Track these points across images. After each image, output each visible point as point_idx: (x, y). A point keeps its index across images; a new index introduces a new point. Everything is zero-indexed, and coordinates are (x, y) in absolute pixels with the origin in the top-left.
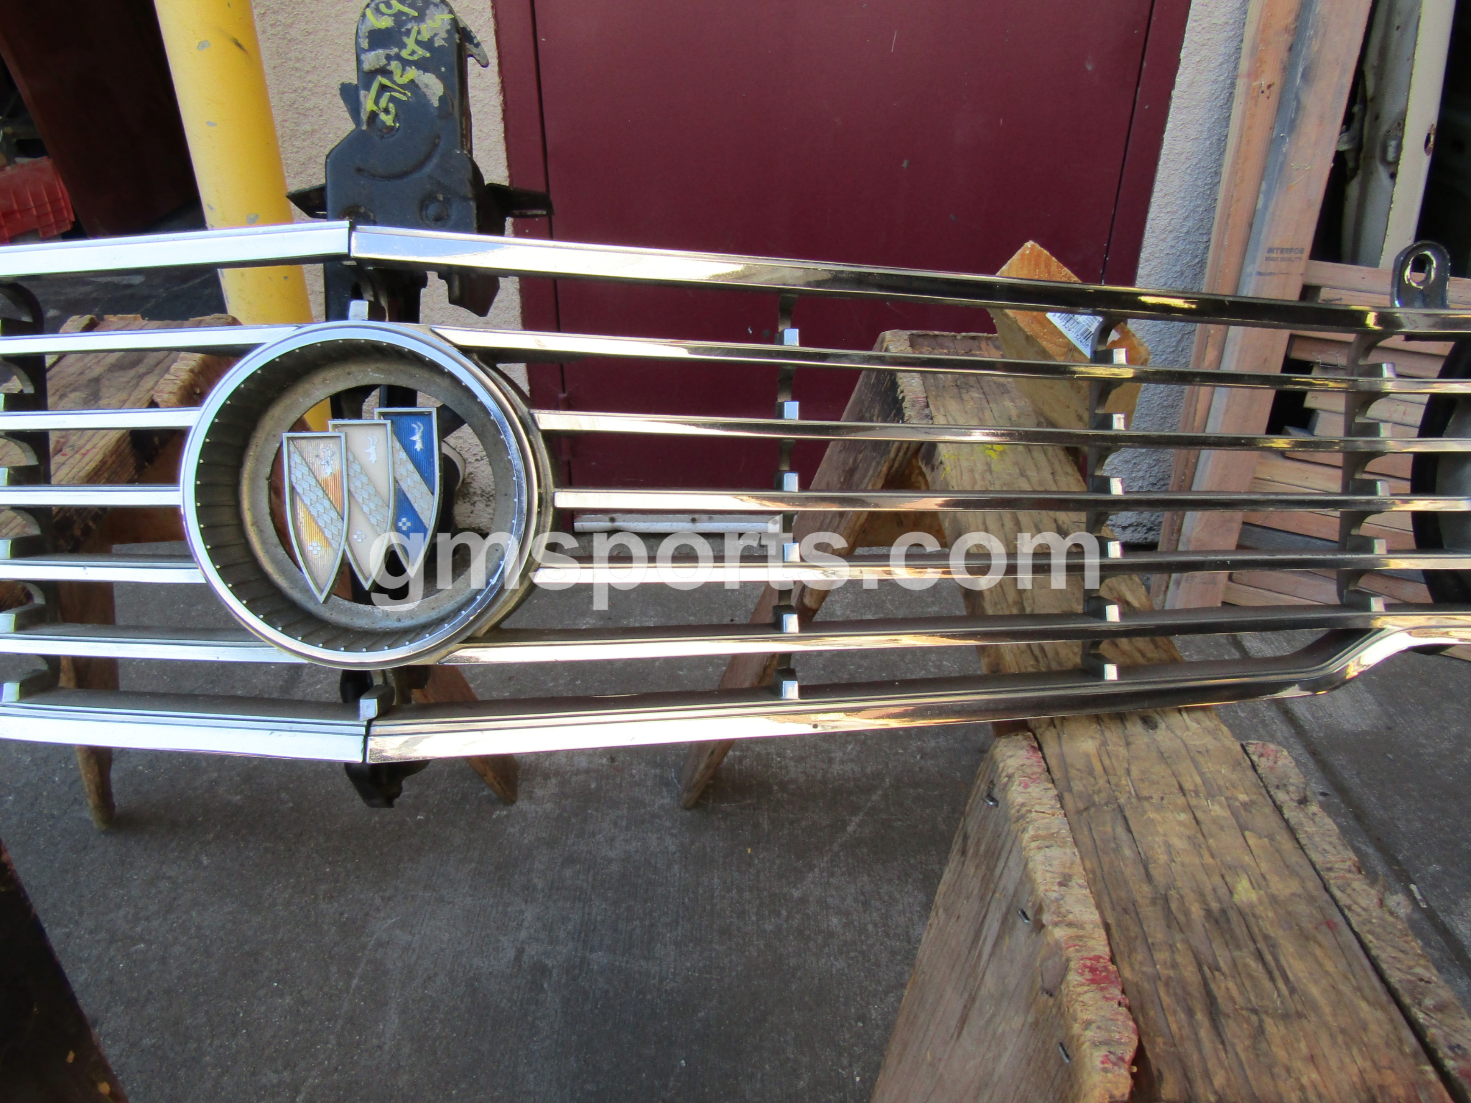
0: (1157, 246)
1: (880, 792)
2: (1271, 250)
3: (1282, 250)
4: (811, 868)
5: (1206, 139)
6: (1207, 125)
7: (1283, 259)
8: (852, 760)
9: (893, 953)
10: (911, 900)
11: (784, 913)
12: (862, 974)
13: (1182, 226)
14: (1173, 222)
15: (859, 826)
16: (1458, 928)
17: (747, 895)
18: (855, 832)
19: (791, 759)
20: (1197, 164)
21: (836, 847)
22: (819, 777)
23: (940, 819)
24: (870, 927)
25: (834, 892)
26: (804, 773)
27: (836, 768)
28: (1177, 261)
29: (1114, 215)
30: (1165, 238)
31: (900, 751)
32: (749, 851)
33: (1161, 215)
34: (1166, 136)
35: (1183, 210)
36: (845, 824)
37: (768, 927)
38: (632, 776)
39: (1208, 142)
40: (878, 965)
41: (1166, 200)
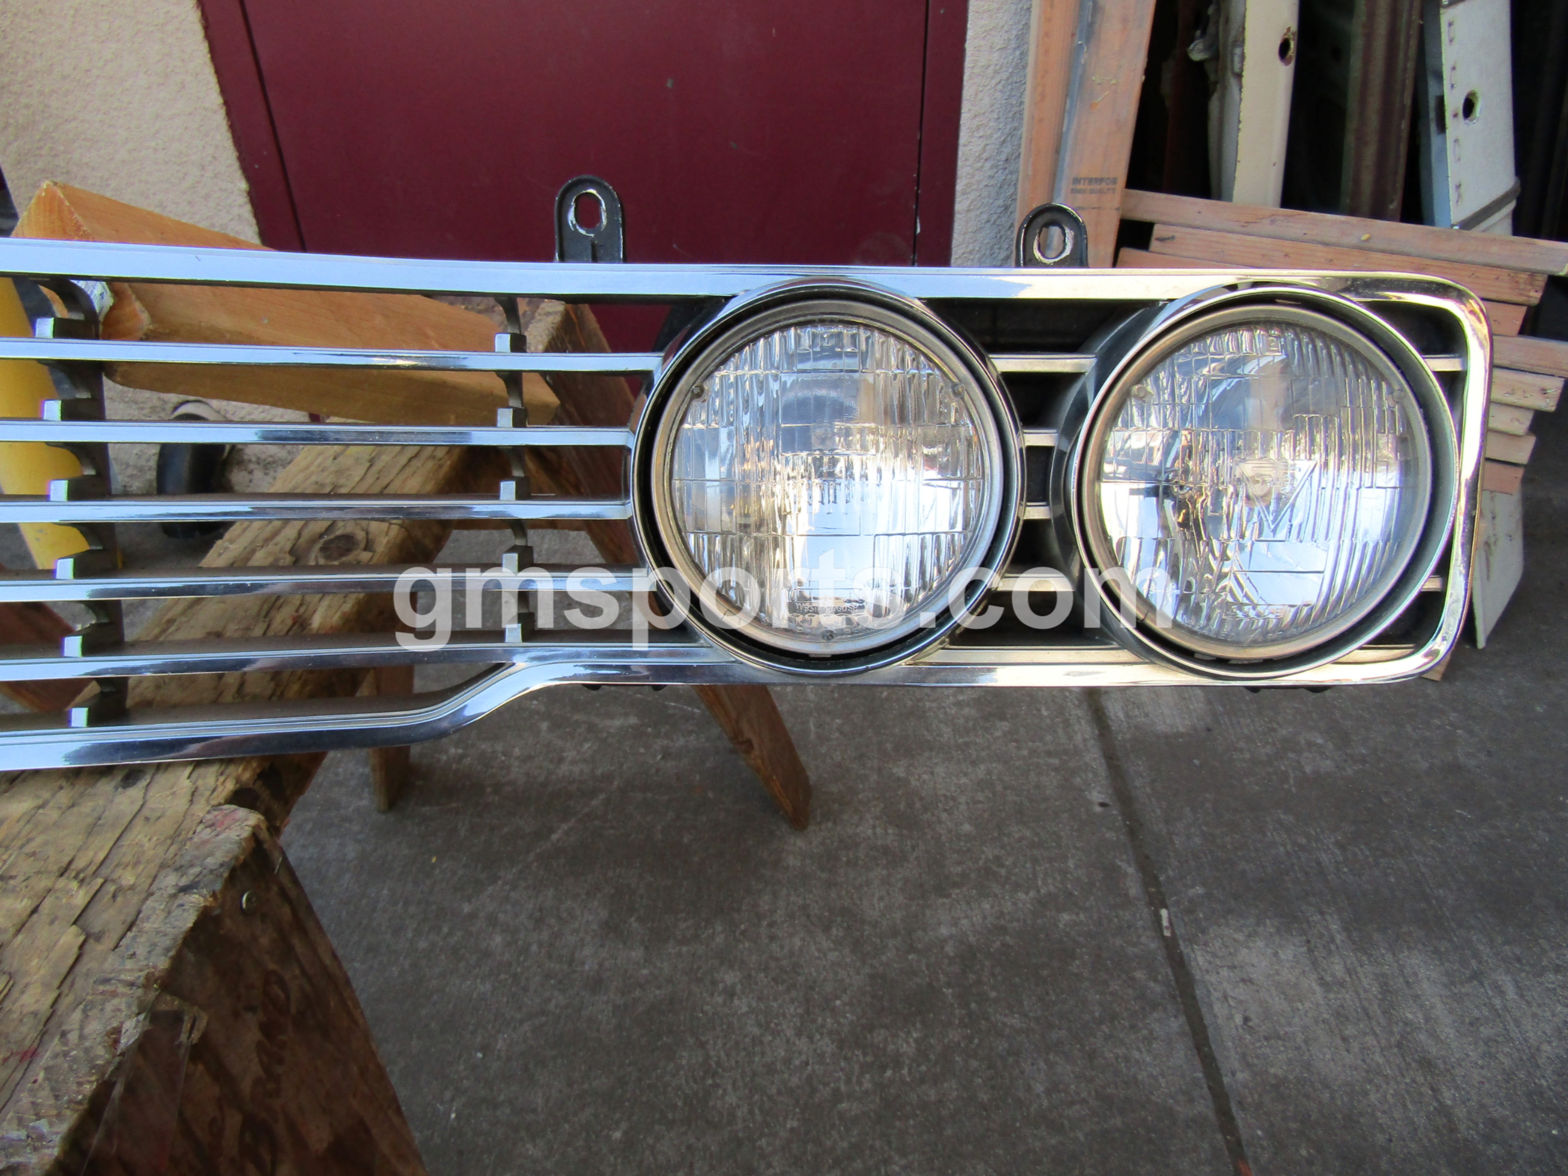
0: (973, 176)
1: (602, 796)
2: (1076, 181)
3: (1091, 181)
4: (494, 879)
5: (1015, 49)
6: (1014, 32)
7: (1092, 191)
8: (585, 760)
9: (548, 977)
10: (591, 918)
11: (445, 930)
12: (505, 999)
13: (999, 153)
14: (988, 147)
15: (567, 833)
16: (1196, 959)
17: (412, 909)
18: (558, 841)
19: (517, 758)
20: (1008, 79)
21: (531, 856)
22: (542, 779)
23: (659, 828)
24: (534, 948)
25: (509, 907)
26: (527, 774)
27: (564, 769)
28: (998, 193)
29: (920, 141)
30: (982, 167)
31: (642, 750)
32: (434, 860)
33: (973, 140)
34: (968, 46)
35: (999, 134)
36: (551, 831)
37: (422, 944)
38: (337, 774)
39: (1018, 53)
40: (525, 989)
41: (976, 122)
